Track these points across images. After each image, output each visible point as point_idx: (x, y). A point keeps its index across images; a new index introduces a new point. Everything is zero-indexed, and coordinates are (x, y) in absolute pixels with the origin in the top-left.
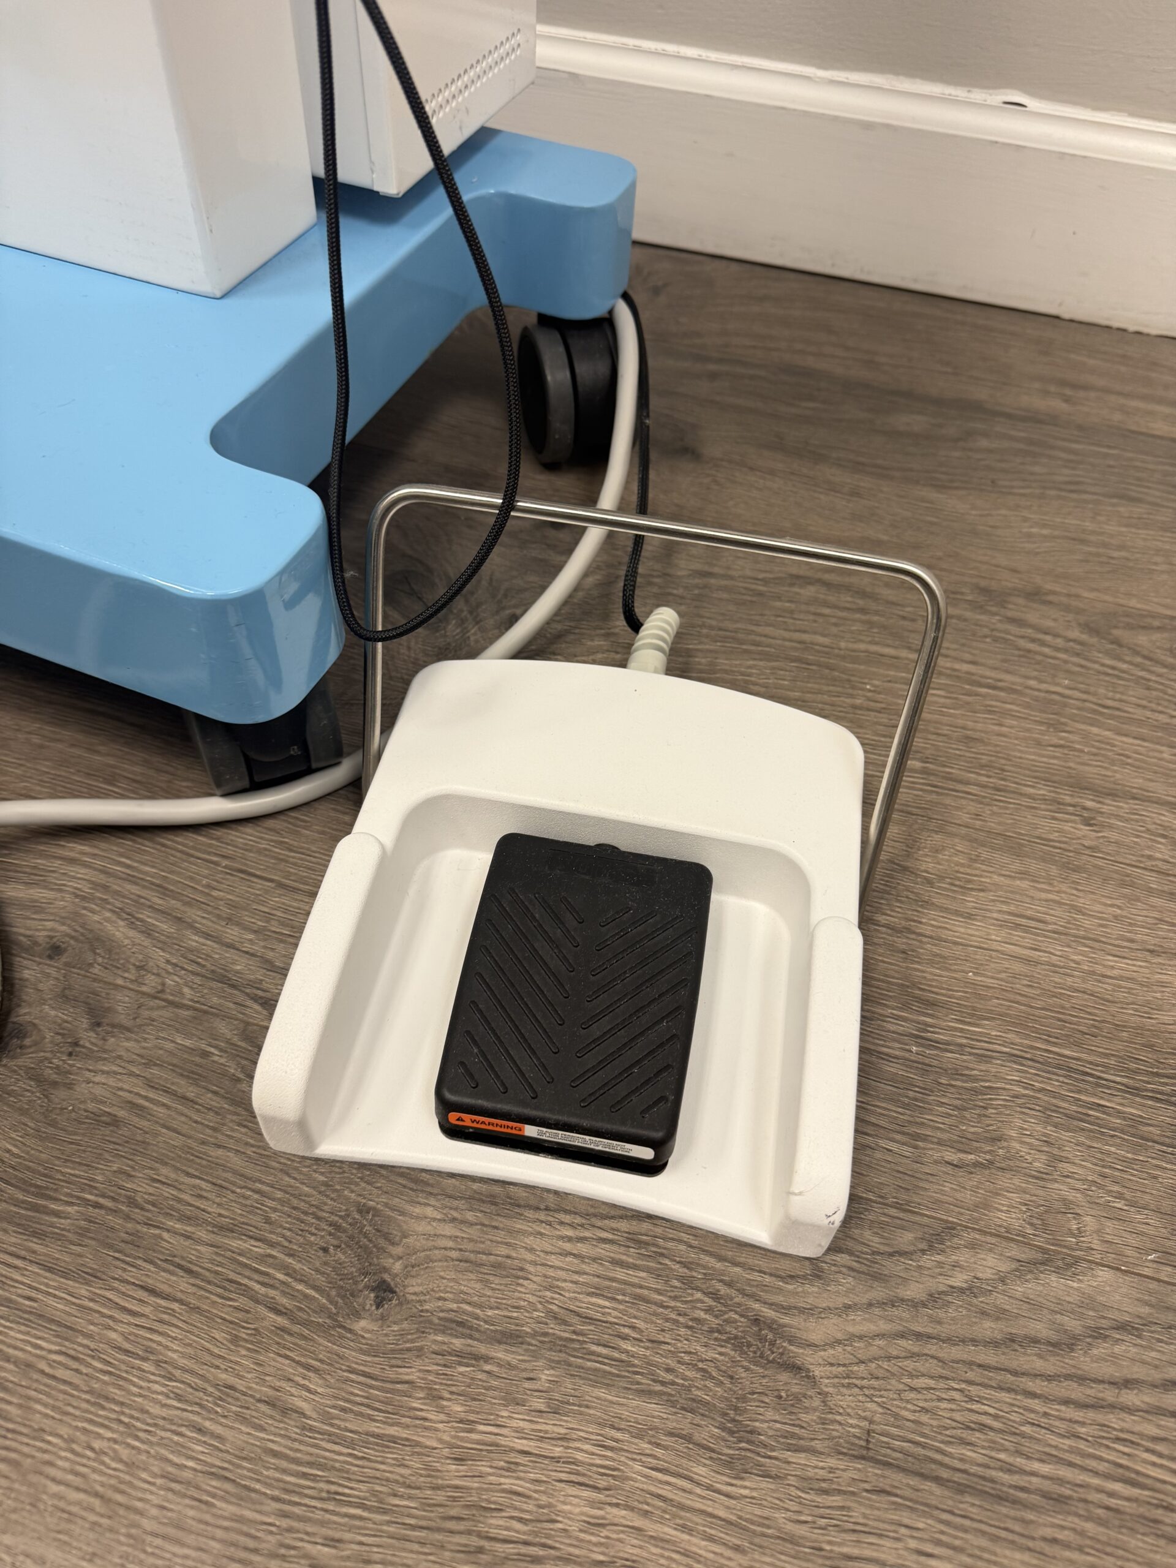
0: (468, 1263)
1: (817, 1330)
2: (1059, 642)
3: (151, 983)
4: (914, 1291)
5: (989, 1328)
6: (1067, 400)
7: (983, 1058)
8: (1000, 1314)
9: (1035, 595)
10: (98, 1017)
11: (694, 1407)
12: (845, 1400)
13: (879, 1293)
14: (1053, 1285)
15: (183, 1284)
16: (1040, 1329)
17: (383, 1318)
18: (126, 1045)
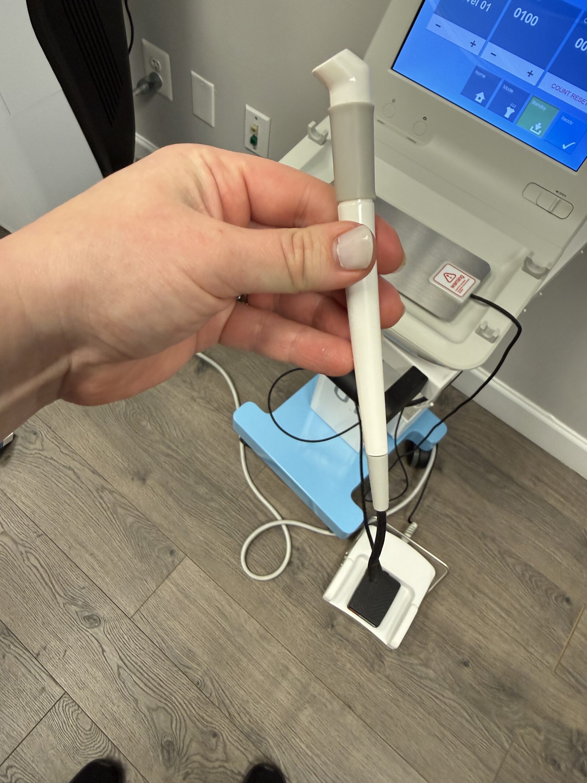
0: (345, 627)
1: (388, 659)
2: (491, 553)
3: (311, 562)
4: (404, 660)
5: (412, 670)
6: (535, 484)
7: (432, 631)
8: (413, 668)
9: (493, 540)
10: (303, 565)
11: (367, 661)
12: (388, 670)
13: (398, 658)
14: (423, 669)
15: (307, 613)
16: (418, 673)
17: (332, 630)
18: (306, 571)
